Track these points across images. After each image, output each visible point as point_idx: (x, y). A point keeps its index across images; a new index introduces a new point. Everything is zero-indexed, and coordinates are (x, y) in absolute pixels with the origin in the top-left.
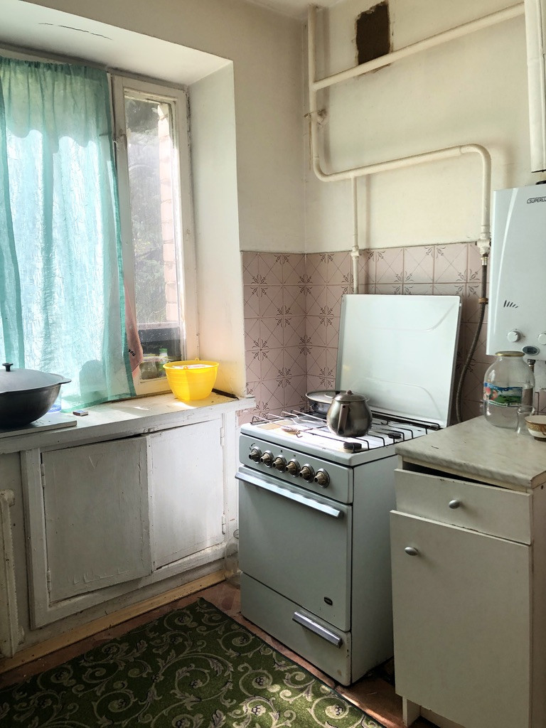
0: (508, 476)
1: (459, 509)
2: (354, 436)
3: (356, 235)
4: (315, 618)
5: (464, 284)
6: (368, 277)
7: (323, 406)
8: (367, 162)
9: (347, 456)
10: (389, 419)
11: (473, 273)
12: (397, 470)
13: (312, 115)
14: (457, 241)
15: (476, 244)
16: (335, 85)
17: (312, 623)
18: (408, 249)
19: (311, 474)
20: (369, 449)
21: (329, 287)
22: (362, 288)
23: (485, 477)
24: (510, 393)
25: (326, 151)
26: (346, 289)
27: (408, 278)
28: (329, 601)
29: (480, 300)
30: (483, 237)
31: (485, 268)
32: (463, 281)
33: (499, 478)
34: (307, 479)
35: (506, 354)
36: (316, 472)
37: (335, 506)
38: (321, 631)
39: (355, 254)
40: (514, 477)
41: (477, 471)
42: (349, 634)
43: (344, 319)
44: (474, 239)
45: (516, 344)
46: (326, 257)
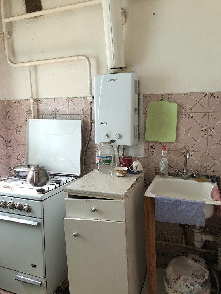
0: (115, 194)
1: (95, 212)
2: (41, 186)
3: (32, 92)
4: (27, 275)
5: (82, 115)
6: (38, 112)
7: (22, 173)
8: (34, 59)
9: (39, 196)
10: (54, 175)
11: (86, 110)
12: (65, 199)
13: (5, 33)
14: (78, 96)
15: (87, 98)
16: (15, 21)
17: (26, 278)
18: (57, 99)
19: (21, 207)
20: (49, 191)
21: (19, 116)
22: (36, 116)
23: (105, 196)
24: (107, 159)
25: (13, 51)
26: (28, 117)
27: (58, 112)
28: (34, 266)
29: (90, 122)
30: (89, 95)
31: (91, 108)
32: (82, 114)
33: (111, 196)
34: (19, 210)
35: (104, 143)
36: (23, 206)
37: (34, 220)
38: (31, 281)
39: (31, 101)
40: (118, 195)
41: (102, 194)
42: (45, 279)
43: (28, 131)
44: (86, 96)
45: (107, 139)
46: (17, 102)
